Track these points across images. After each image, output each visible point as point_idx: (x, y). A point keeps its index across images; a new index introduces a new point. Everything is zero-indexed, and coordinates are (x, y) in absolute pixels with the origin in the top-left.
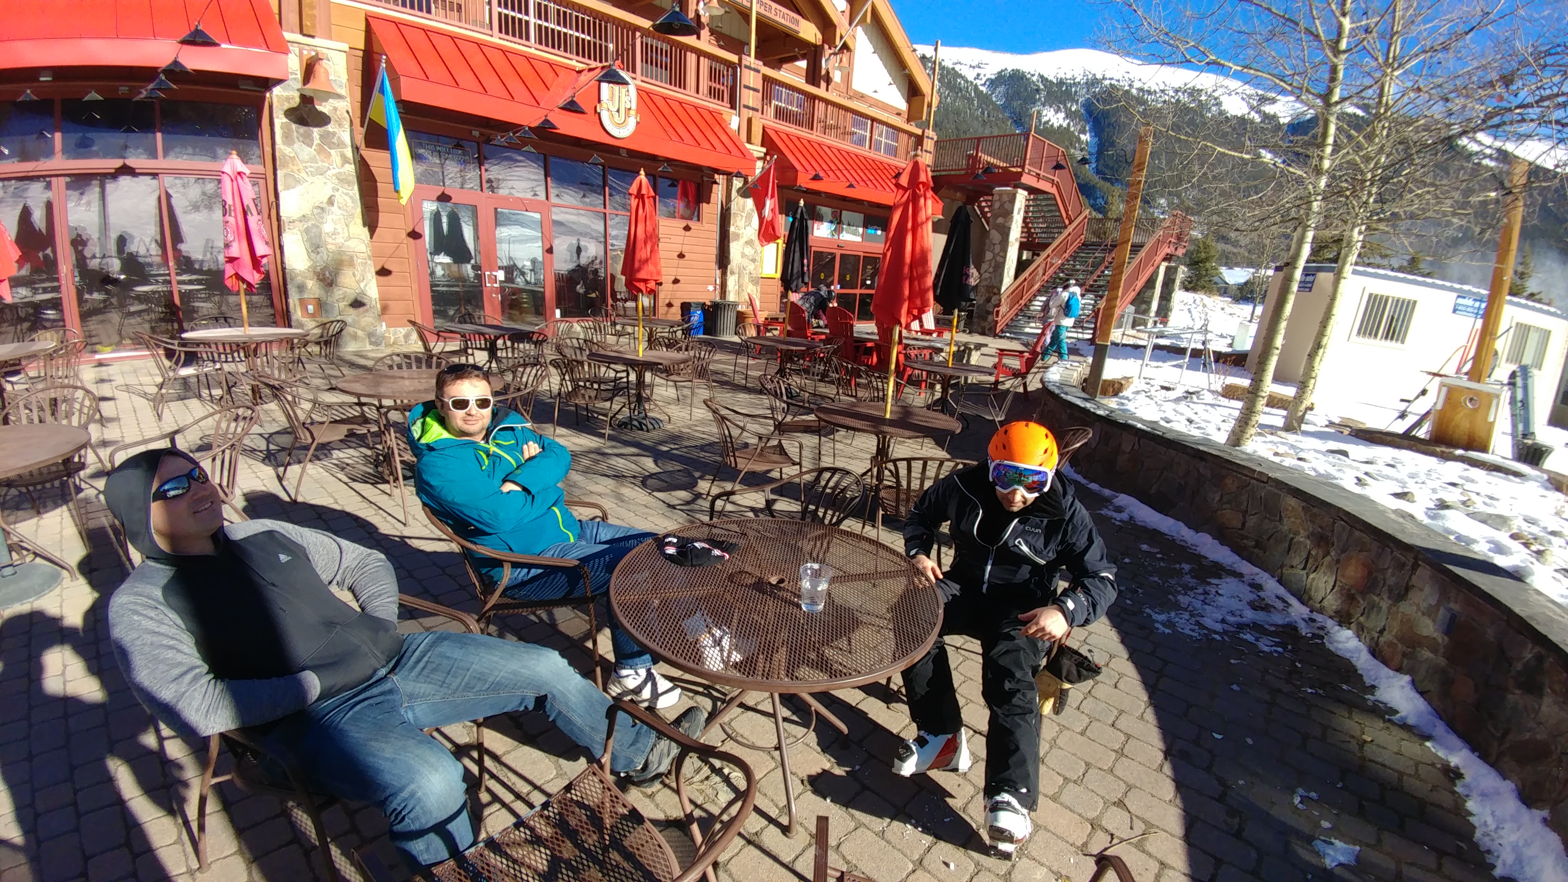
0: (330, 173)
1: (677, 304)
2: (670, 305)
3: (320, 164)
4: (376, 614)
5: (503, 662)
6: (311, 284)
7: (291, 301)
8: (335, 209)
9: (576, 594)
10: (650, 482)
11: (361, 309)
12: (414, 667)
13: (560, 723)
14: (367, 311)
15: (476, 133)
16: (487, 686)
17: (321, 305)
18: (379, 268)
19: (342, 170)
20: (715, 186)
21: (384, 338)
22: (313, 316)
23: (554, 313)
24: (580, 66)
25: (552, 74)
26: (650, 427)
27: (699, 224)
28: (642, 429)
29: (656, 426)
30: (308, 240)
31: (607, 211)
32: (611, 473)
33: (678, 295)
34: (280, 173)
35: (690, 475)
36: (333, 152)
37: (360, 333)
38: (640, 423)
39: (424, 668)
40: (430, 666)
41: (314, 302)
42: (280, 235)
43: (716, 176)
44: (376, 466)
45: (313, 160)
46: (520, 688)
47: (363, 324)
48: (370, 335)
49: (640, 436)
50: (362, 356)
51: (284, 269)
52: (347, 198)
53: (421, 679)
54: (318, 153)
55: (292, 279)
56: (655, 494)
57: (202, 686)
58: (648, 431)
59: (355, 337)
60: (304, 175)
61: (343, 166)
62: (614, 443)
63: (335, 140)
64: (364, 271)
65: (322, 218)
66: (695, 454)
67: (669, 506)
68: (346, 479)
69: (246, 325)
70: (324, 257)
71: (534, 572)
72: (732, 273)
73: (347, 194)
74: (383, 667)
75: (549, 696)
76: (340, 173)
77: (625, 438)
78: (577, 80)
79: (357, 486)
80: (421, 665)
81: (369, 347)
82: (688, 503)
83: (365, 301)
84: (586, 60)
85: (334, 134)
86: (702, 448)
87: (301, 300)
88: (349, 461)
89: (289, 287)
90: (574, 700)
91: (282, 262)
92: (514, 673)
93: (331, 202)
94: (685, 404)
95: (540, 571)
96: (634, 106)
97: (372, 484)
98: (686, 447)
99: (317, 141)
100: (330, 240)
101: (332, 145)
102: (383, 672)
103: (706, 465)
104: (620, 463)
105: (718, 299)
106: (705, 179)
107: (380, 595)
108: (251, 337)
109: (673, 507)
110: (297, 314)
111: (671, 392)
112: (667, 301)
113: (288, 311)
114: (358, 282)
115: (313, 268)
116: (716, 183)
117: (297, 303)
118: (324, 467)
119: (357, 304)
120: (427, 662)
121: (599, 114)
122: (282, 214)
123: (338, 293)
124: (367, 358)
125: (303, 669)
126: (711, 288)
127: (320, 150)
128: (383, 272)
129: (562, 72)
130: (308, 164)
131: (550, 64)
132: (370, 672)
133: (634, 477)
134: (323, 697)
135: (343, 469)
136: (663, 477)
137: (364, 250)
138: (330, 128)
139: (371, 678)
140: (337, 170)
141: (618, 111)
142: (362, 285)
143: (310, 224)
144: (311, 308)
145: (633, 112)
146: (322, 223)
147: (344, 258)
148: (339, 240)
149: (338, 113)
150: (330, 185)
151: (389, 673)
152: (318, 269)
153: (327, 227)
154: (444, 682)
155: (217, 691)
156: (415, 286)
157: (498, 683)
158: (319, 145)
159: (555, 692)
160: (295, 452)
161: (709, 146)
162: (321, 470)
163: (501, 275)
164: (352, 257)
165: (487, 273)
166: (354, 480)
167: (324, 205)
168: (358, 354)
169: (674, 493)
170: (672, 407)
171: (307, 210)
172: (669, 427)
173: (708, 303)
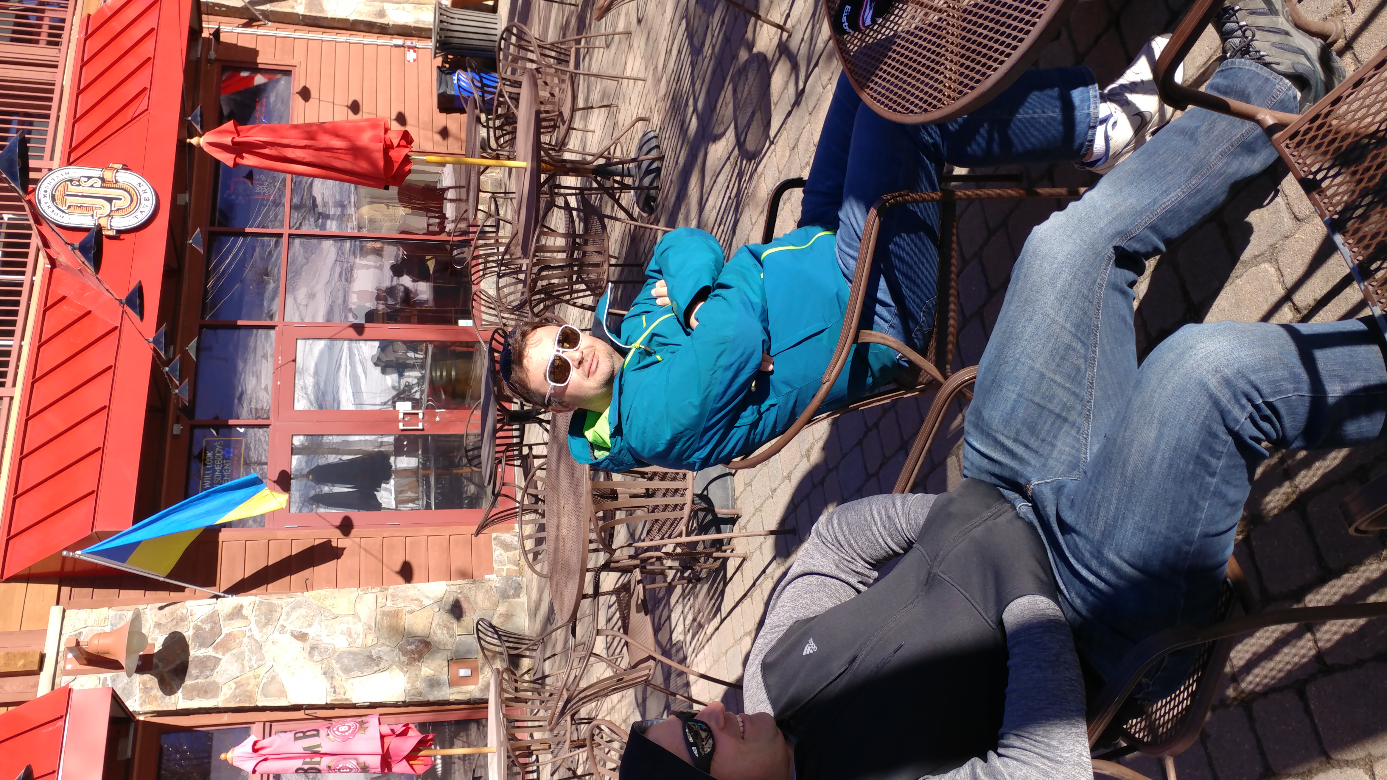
0: (257, 635)
1: (443, 119)
2: (444, 133)
3: (245, 648)
4: (921, 522)
5: (1038, 319)
6: (427, 669)
7: (452, 698)
8: (312, 632)
9: (934, 220)
10: (750, 146)
11: (465, 605)
12: (1021, 460)
13: (1173, 231)
14: (467, 598)
15: (177, 429)
16: (1079, 346)
17: (457, 659)
18: (400, 579)
19: (253, 620)
20: (223, 38)
21: (508, 578)
22: (475, 671)
23: (465, 329)
24: (43, 263)
25: (63, 307)
26: (654, 154)
27: (296, 72)
28: (658, 170)
29: (654, 143)
30: (360, 668)
31: (286, 231)
32: (730, 218)
33: (425, 117)
34: (262, 702)
35: (743, 70)
36: (225, 631)
37: (501, 609)
38: (648, 172)
39: (1026, 446)
40: (1025, 436)
41: (454, 667)
42: (354, 706)
43: (205, 34)
44: (699, 580)
45: (239, 658)
46: (1091, 289)
47: (487, 604)
48: (505, 596)
49: (669, 172)
50: (537, 608)
51: (405, 704)
52: (295, 615)
53: (1046, 449)
54: (229, 650)
55: (420, 694)
56: (772, 133)
57: (1006, 765)
58: (661, 158)
59: (508, 616)
60: (262, 671)
61: (245, 618)
62: (681, 217)
63: (207, 627)
64: (404, 599)
65: (326, 649)
66: (707, 64)
67: (797, 103)
68: (717, 620)
69: (484, 750)
70: (384, 649)
71: (883, 293)
72: (382, 14)
73: (288, 614)
74: (1014, 507)
75: (1116, 242)
76: (258, 622)
77: (672, 199)
78: (67, 268)
79: (727, 605)
80: (1019, 450)
81: (523, 599)
82: (795, 67)
83: (451, 599)
84: (32, 251)
85: (197, 628)
86: (696, 51)
87: (451, 684)
88: (690, 617)
89: (431, 698)
90: (1132, 201)
91: (395, 705)
92: (1063, 298)
93: (302, 637)
94: (617, 94)
95: (883, 283)
96: (96, 173)
97: (726, 584)
98: (693, 83)
99: (210, 652)
100: (359, 642)
101: (216, 630)
102: (1023, 507)
103: (727, 40)
104: (714, 203)
105: (430, 44)
106: (212, 55)
107: (890, 518)
108: (500, 744)
109: (800, 94)
110: (472, 691)
111: (597, 119)
112: (438, 138)
113: (467, 702)
114: (423, 608)
115: (401, 665)
116: (217, 33)
117: (455, 689)
118: (697, 652)
119: (456, 610)
120: (1016, 440)
121: (119, 232)
122: (322, 702)
123: (439, 635)
124: (540, 600)
125: (1000, 623)
126: (411, 55)
127: (225, 647)
128: (406, 573)
129: (58, 292)
130: (246, 664)
131: (46, 309)
132: (1019, 523)
133: (740, 175)
134: (1053, 591)
135: (701, 626)
136: (742, 121)
137: (372, 597)
138: (188, 634)
139: (1031, 525)
140: (253, 626)
141: (110, 200)
142: (427, 602)
143: (336, 666)
144: (463, 672)
145: (108, 175)
146: (334, 651)
147: (385, 622)
148: (358, 628)
149: (163, 621)
150: (276, 636)
151: (1025, 496)
152: (404, 659)
153: (341, 644)
154: (1058, 416)
155: (1018, 743)
156: (427, 531)
157: (1077, 327)
158: (216, 649)
159: (1111, 230)
160: (672, 688)
161: (150, 43)
162: (701, 655)
163: (404, 407)
164: (385, 614)
165: (401, 426)
166: (719, 609)
167: (307, 645)
168: (534, 613)
169: (774, 97)
170: (621, 118)
171: (317, 669)
172: (656, 120)
173: (439, 61)
